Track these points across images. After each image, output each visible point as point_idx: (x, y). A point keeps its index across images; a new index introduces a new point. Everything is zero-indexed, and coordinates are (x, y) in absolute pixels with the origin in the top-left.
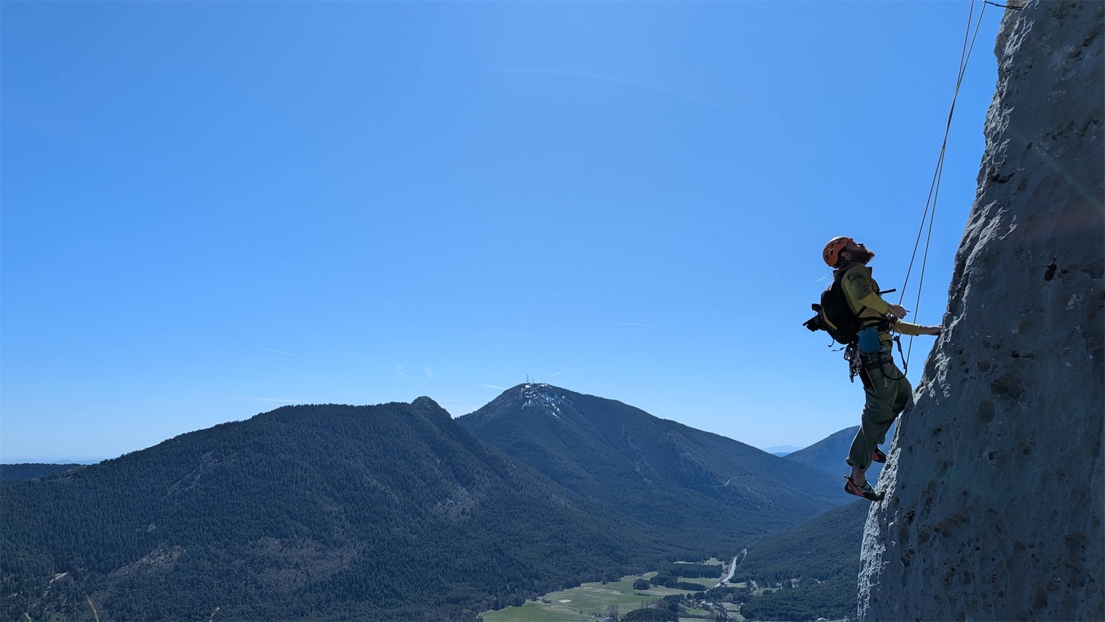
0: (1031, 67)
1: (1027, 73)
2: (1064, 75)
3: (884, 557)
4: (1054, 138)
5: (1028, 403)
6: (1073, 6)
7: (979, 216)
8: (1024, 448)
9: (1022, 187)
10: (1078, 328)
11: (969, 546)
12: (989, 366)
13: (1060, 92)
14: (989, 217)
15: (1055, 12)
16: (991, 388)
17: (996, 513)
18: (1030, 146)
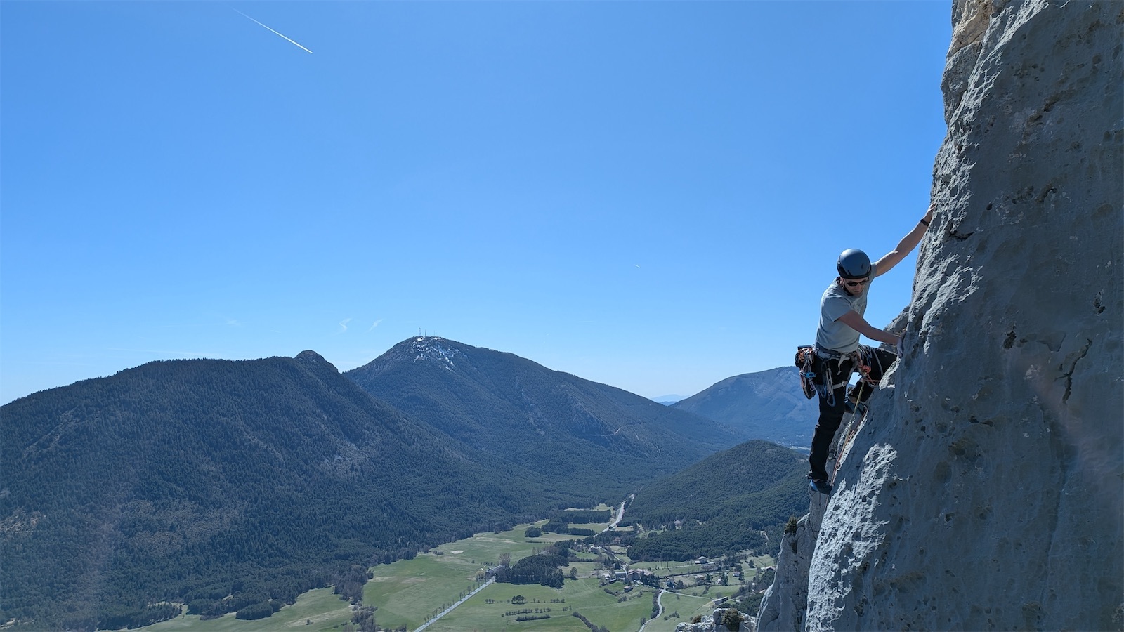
0: (992, 125)
1: (988, 131)
2: (1025, 139)
3: (838, 602)
4: (1014, 202)
5: (985, 468)
6: (1034, 67)
7: (936, 270)
8: (981, 512)
9: (981, 248)
10: (1035, 399)
11: (926, 604)
12: (946, 427)
13: (1021, 155)
14: (947, 274)
15: (1017, 71)
16: (949, 449)
17: (953, 575)
18: (990, 207)
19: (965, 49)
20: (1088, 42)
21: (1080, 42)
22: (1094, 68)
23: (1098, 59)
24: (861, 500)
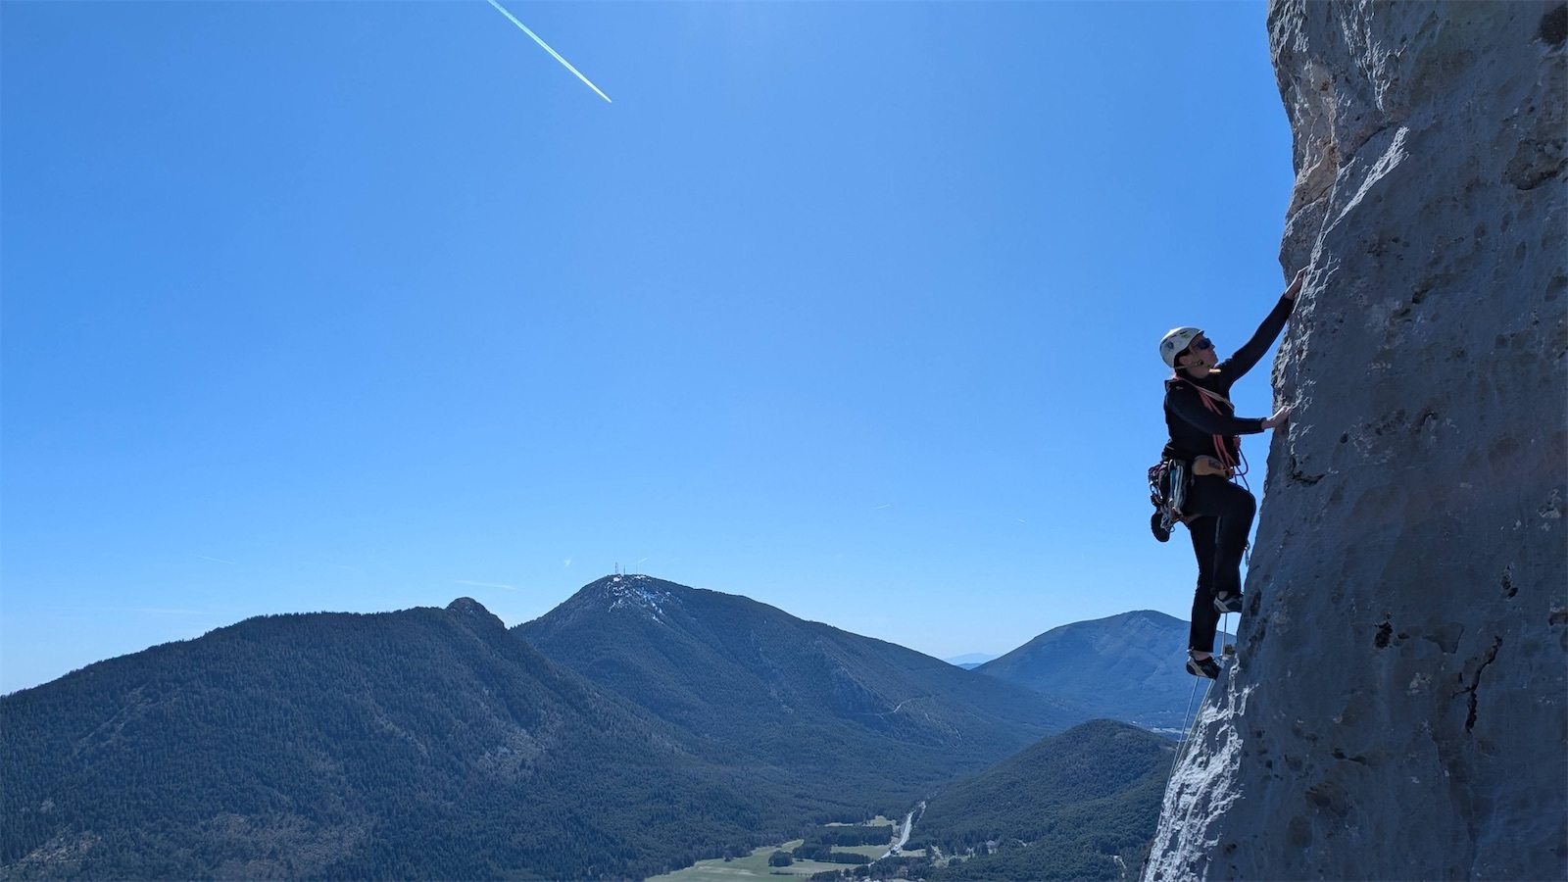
0: (1341, 322)
1: (1336, 330)
2: (1388, 341)
4: (1378, 432)
5: (1360, 828)
6: (1396, 240)
9: (1336, 498)
10: (1426, 725)
12: (1301, 762)
13: (1384, 365)
15: (1371, 246)
16: (1306, 797)
18: (1345, 439)
19: (1308, 208)
20: (1466, 207)
21: (1455, 207)
22: (1477, 243)
23: (1481, 231)
24: (1188, 869)
